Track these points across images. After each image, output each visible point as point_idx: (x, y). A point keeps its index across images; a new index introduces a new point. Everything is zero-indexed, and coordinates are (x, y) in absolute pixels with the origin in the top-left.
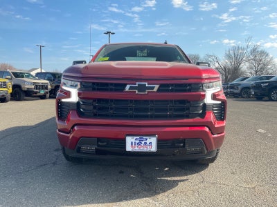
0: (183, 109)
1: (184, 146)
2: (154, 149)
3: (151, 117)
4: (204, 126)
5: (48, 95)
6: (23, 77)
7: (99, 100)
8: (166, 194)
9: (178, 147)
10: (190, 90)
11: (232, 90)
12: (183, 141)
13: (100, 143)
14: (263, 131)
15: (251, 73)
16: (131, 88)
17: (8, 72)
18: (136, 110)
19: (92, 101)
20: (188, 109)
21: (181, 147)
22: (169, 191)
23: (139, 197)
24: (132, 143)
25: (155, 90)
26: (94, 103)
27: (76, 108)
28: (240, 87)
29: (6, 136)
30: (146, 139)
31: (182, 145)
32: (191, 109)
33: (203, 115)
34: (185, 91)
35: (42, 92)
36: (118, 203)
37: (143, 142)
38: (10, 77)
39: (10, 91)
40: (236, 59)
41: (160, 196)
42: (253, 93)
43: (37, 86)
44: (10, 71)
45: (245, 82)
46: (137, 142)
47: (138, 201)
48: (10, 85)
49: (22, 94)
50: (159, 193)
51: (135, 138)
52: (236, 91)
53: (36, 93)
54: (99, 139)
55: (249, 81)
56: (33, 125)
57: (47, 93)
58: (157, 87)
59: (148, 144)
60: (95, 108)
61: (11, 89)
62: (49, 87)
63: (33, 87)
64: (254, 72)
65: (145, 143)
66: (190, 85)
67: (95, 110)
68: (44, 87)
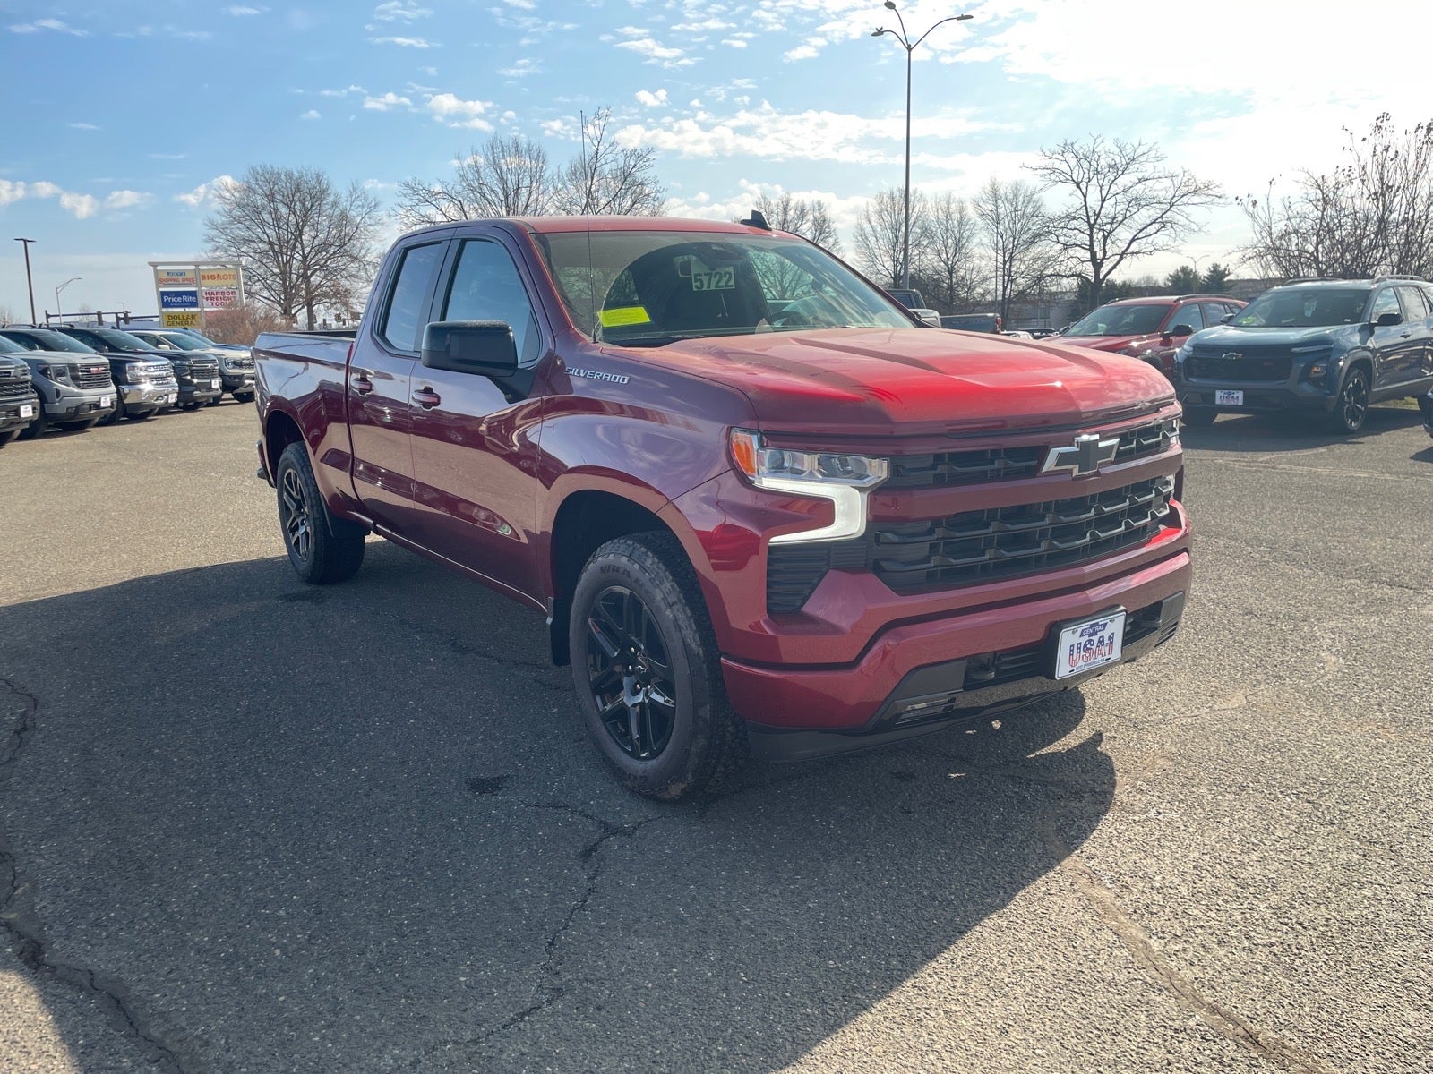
16: (1061, 461)
25: (1114, 455)
58: (1116, 445)
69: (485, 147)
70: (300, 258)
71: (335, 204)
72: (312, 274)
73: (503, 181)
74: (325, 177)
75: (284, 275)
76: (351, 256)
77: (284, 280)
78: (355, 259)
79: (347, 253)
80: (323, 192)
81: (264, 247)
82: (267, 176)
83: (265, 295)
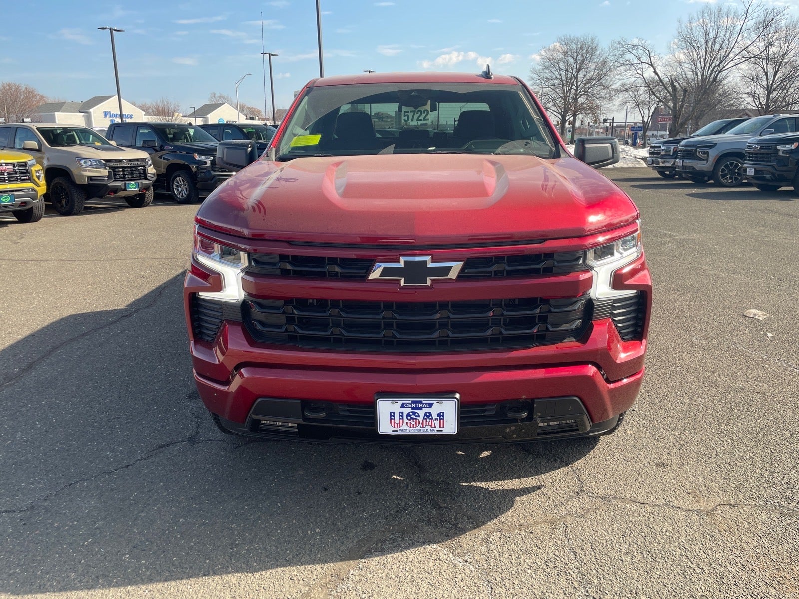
0: (530, 322)
1: (530, 418)
2: (450, 427)
3: (444, 345)
4: (586, 363)
5: (150, 195)
6: (72, 142)
7: (301, 303)
8: (482, 532)
9: (514, 421)
10: (548, 271)
11: (688, 162)
12: (529, 406)
13: (308, 414)
14: (760, 315)
15: (753, 95)
16: (385, 271)
17: (28, 130)
18: (403, 327)
19: (282, 303)
20: (543, 319)
21: (523, 420)
22: (490, 524)
23: (414, 544)
24: (392, 415)
25: (453, 275)
26: (289, 309)
27: (239, 318)
28: (713, 154)
29: (55, 349)
30: (431, 405)
31: (525, 415)
32: (551, 318)
33: (583, 334)
34: (535, 273)
35: (133, 188)
36: (362, 562)
37: (421, 413)
38: (34, 144)
39: (42, 189)
40: (709, 52)
41: (467, 540)
42: (750, 172)
43: (117, 170)
44: (34, 126)
45: (728, 136)
46: (406, 411)
47: (411, 553)
48: (37, 170)
49: (76, 195)
50: (463, 531)
51: (401, 401)
52: (700, 166)
53: (115, 190)
54: (307, 404)
55: (741, 132)
56: (122, 307)
57: (147, 188)
58: (456, 267)
59: (435, 416)
60: (290, 320)
61: (43, 182)
62: (151, 170)
63: (105, 172)
64: (761, 92)
65: (428, 416)
66: (549, 255)
67: (291, 327)
68: (134, 171)
69: (699, 13)
70: (575, 88)
71: (600, 55)
72: (579, 98)
73: (706, 34)
74: (596, 40)
75: (565, 98)
76: (604, 86)
77: (565, 101)
78: (605, 87)
79: (601, 84)
80: (594, 49)
81: (557, 82)
82: (566, 42)
83: (554, 109)
